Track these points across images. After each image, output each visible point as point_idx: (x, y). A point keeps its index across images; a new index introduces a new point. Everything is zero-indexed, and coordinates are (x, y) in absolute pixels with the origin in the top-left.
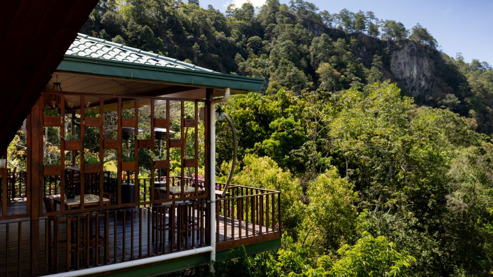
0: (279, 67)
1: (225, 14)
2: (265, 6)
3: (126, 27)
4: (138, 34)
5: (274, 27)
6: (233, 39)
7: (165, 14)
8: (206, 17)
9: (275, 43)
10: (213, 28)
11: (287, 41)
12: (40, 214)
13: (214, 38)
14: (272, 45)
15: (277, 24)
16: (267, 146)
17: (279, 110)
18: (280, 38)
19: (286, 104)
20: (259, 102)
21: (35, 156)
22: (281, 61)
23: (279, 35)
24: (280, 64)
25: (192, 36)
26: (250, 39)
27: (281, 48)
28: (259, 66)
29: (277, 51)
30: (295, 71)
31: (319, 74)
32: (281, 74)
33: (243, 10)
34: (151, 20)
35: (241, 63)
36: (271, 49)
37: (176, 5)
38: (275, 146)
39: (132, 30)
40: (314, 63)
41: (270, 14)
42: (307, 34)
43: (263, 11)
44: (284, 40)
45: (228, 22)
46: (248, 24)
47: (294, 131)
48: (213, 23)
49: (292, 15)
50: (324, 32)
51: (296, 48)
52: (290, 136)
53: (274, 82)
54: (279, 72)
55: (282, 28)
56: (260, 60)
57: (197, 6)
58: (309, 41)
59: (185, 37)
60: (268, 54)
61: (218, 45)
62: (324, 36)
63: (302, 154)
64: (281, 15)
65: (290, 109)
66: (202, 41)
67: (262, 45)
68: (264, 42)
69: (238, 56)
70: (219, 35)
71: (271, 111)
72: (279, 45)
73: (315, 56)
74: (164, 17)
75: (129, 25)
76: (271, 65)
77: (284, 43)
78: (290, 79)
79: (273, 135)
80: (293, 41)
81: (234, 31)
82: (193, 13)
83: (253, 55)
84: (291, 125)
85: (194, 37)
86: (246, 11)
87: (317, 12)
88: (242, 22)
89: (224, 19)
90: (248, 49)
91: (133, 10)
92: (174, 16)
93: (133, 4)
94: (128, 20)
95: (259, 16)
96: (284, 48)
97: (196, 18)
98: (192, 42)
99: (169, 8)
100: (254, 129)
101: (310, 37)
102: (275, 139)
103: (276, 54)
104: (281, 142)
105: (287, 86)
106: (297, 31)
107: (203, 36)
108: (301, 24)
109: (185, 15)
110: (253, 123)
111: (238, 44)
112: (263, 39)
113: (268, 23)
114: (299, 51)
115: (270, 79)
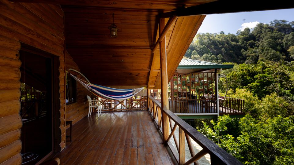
0: (264, 51)
1: (236, 35)
2: (256, 27)
3: (197, 47)
4: (201, 49)
5: (261, 35)
6: (240, 44)
7: (210, 40)
8: (227, 37)
9: (262, 42)
10: (230, 41)
11: (269, 40)
12: (173, 100)
13: (231, 45)
14: (260, 43)
15: (262, 33)
16: (253, 85)
17: (261, 71)
18: (264, 39)
19: (264, 67)
20: (251, 68)
21: (172, 87)
22: (265, 49)
23: (264, 38)
24: (265, 50)
25: (221, 46)
26: (248, 42)
27: (265, 43)
28: (253, 53)
29: (263, 45)
30: (274, 52)
31: (289, 52)
32: (266, 54)
33: (245, 31)
34: (205, 43)
35: (244, 52)
36: (259, 45)
37: (215, 36)
38: (257, 85)
39: (199, 48)
40: (285, 47)
41: (259, 30)
42: (281, 35)
43: (255, 29)
44: (267, 39)
45: (238, 37)
46: (247, 36)
47: (266, 79)
48: (230, 39)
49: (272, 28)
50: (292, 31)
51: (274, 42)
52: (265, 81)
53: (262, 58)
54: (264, 54)
55: (265, 35)
56: (254, 50)
57: (223, 34)
58: (282, 37)
59: (218, 46)
60: (258, 47)
61: (233, 47)
62: (292, 34)
63: (271, 88)
64: (265, 29)
65: (267, 70)
66: (226, 47)
67: (254, 44)
68: (255, 42)
69: (243, 50)
70: (233, 43)
71: (257, 71)
72: (264, 42)
73: (286, 44)
74: (211, 41)
75: (198, 46)
76: (260, 51)
77: (267, 41)
78: (271, 56)
79: (256, 81)
80: (272, 39)
81: (240, 41)
82: (222, 37)
83: (250, 48)
84: (265, 77)
85: (222, 46)
86: (246, 31)
87: (287, 23)
88: (244, 36)
89: (235, 37)
90: (247, 46)
91: (199, 41)
92: (214, 40)
93: (199, 39)
94: (198, 45)
95: (253, 32)
96: (267, 43)
97: (223, 38)
98: (222, 48)
99: (212, 38)
100: (248, 79)
101: (283, 36)
102: (257, 82)
103: (262, 46)
104: (260, 84)
105: (269, 59)
106: (275, 34)
107: (226, 45)
108: (277, 30)
109: (218, 39)
110: (247, 76)
111: (242, 45)
112: (255, 41)
113: (257, 34)
114: (276, 43)
115: (260, 57)
